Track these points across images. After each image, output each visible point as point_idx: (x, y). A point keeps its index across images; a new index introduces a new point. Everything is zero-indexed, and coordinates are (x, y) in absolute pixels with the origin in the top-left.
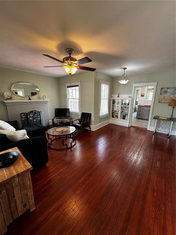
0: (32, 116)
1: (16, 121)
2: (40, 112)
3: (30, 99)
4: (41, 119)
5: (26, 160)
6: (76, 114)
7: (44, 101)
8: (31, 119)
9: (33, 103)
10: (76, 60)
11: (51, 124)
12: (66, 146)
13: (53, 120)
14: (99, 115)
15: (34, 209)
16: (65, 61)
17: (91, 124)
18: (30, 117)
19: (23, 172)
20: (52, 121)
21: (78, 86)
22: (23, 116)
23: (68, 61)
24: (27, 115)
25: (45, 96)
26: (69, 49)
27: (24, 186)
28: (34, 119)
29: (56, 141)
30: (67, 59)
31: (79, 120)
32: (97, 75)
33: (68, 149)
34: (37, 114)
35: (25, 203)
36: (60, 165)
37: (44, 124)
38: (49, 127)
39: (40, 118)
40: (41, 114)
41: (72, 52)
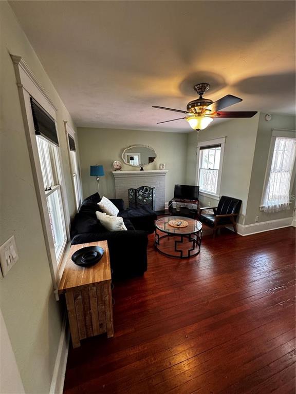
0: (142, 194)
1: (122, 199)
2: (153, 189)
3: (142, 169)
4: (154, 200)
5: (109, 265)
6: (210, 197)
7: (160, 173)
8: (140, 197)
9: (146, 175)
10: (211, 103)
11: (167, 208)
12: (180, 253)
13: (170, 202)
14: (261, 206)
15: (112, 336)
16: (190, 108)
17: (240, 220)
18: (139, 195)
19: (100, 282)
20: (169, 204)
21: (219, 146)
22: (131, 193)
23: (196, 108)
24: (136, 191)
25: (163, 165)
26: (200, 84)
27: (102, 300)
28: (144, 198)
29: (169, 239)
30: (193, 104)
31: (214, 209)
32: (267, 121)
33: (182, 258)
34: (148, 191)
35: (102, 322)
36: (163, 283)
37: (157, 207)
38: (163, 213)
39: (152, 198)
40: (154, 192)
41: (205, 88)
